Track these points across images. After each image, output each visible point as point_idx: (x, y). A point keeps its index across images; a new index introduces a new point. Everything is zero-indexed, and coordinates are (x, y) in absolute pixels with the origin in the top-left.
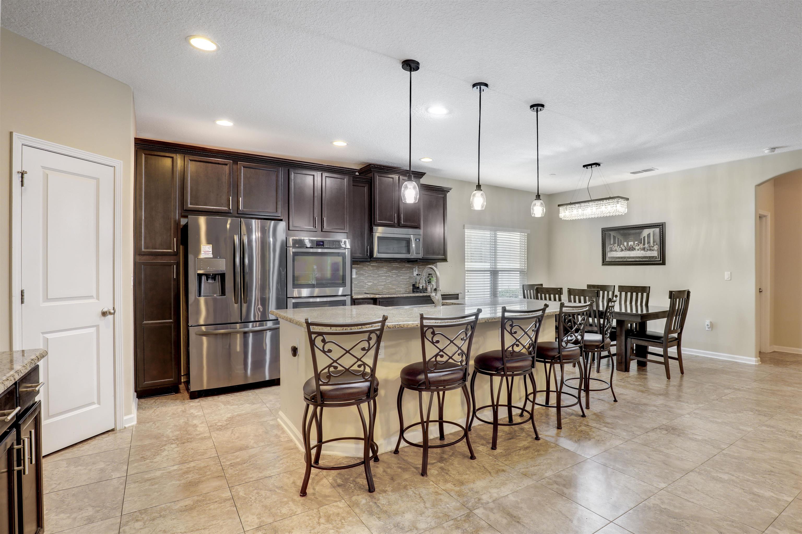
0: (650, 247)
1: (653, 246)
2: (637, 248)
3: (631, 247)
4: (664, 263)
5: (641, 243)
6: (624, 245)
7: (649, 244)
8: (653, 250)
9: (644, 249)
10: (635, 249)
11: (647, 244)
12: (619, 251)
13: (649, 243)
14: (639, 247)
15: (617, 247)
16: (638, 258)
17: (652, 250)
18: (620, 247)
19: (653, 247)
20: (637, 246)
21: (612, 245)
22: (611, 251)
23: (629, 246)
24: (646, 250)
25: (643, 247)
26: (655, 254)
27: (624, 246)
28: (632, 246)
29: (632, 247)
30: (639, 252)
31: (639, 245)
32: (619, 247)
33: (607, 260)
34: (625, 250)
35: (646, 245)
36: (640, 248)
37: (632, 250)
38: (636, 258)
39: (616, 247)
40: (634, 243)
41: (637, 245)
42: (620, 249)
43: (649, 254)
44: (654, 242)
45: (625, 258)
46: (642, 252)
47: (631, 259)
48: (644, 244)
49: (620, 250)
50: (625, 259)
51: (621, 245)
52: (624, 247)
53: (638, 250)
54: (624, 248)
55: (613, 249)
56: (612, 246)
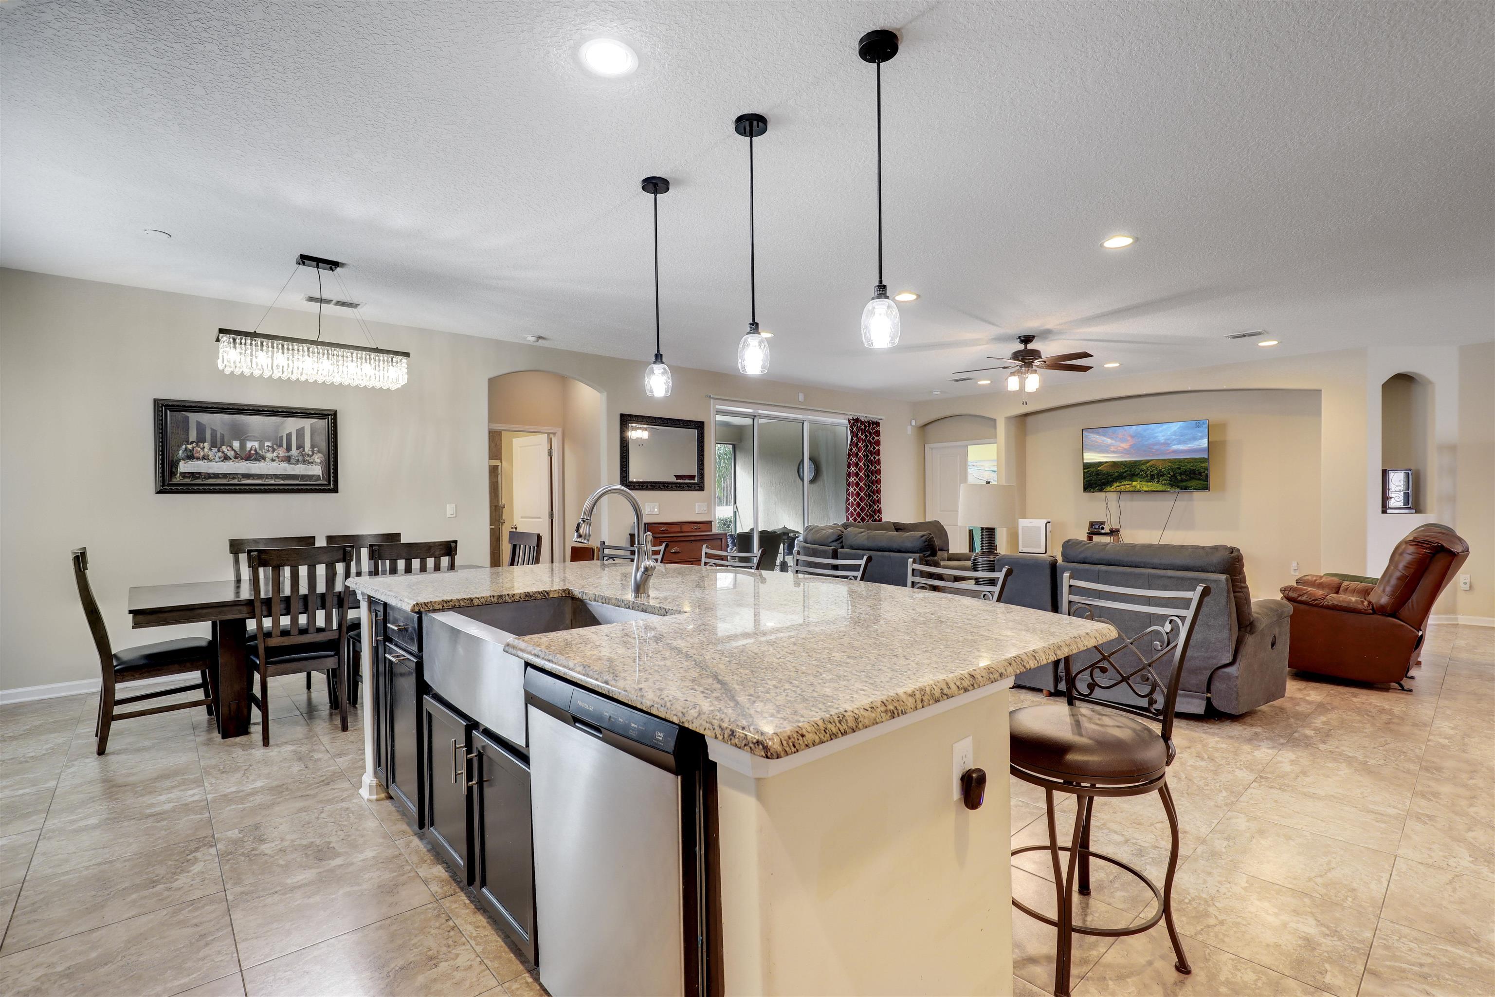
0: (303, 455)
1: (311, 453)
2: (269, 455)
3: (253, 452)
4: (335, 490)
5: (281, 446)
6: (231, 447)
7: (301, 450)
8: (312, 463)
9: (288, 459)
10: (264, 458)
11: (297, 449)
12: (217, 459)
13: (300, 447)
14: (275, 454)
15: (210, 449)
16: (272, 478)
17: (309, 463)
18: (219, 451)
19: (312, 456)
20: (268, 451)
21: (194, 445)
22: (190, 457)
23: (248, 449)
24: (293, 461)
25: (287, 454)
26: (317, 470)
27: (233, 450)
28: (256, 450)
29: (257, 453)
30: (275, 464)
31: (274, 450)
32: (216, 450)
33: (175, 481)
34: (236, 458)
35: (294, 452)
36: (277, 456)
37: (256, 460)
38: (267, 478)
39: (206, 450)
40: (262, 446)
41: (271, 450)
42: (220, 454)
43: (300, 469)
44: (313, 446)
45: (234, 476)
46: (284, 465)
47: (254, 479)
48: (289, 449)
49: (220, 458)
50: (234, 478)
51: (223, 447)
52: (233, 453)
53: (273, 460)
54: (231, 454)
55: (196, 455)
56: (193, 448)
